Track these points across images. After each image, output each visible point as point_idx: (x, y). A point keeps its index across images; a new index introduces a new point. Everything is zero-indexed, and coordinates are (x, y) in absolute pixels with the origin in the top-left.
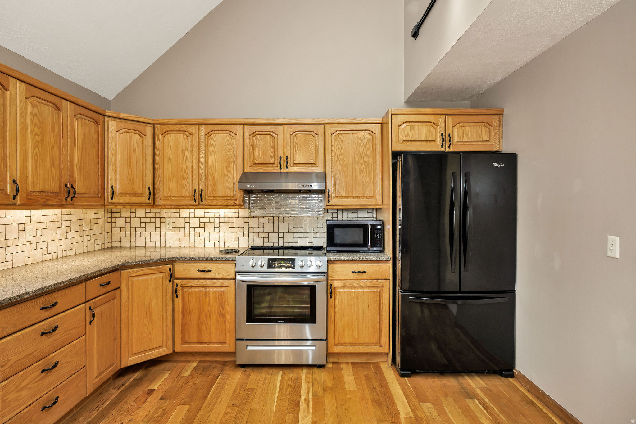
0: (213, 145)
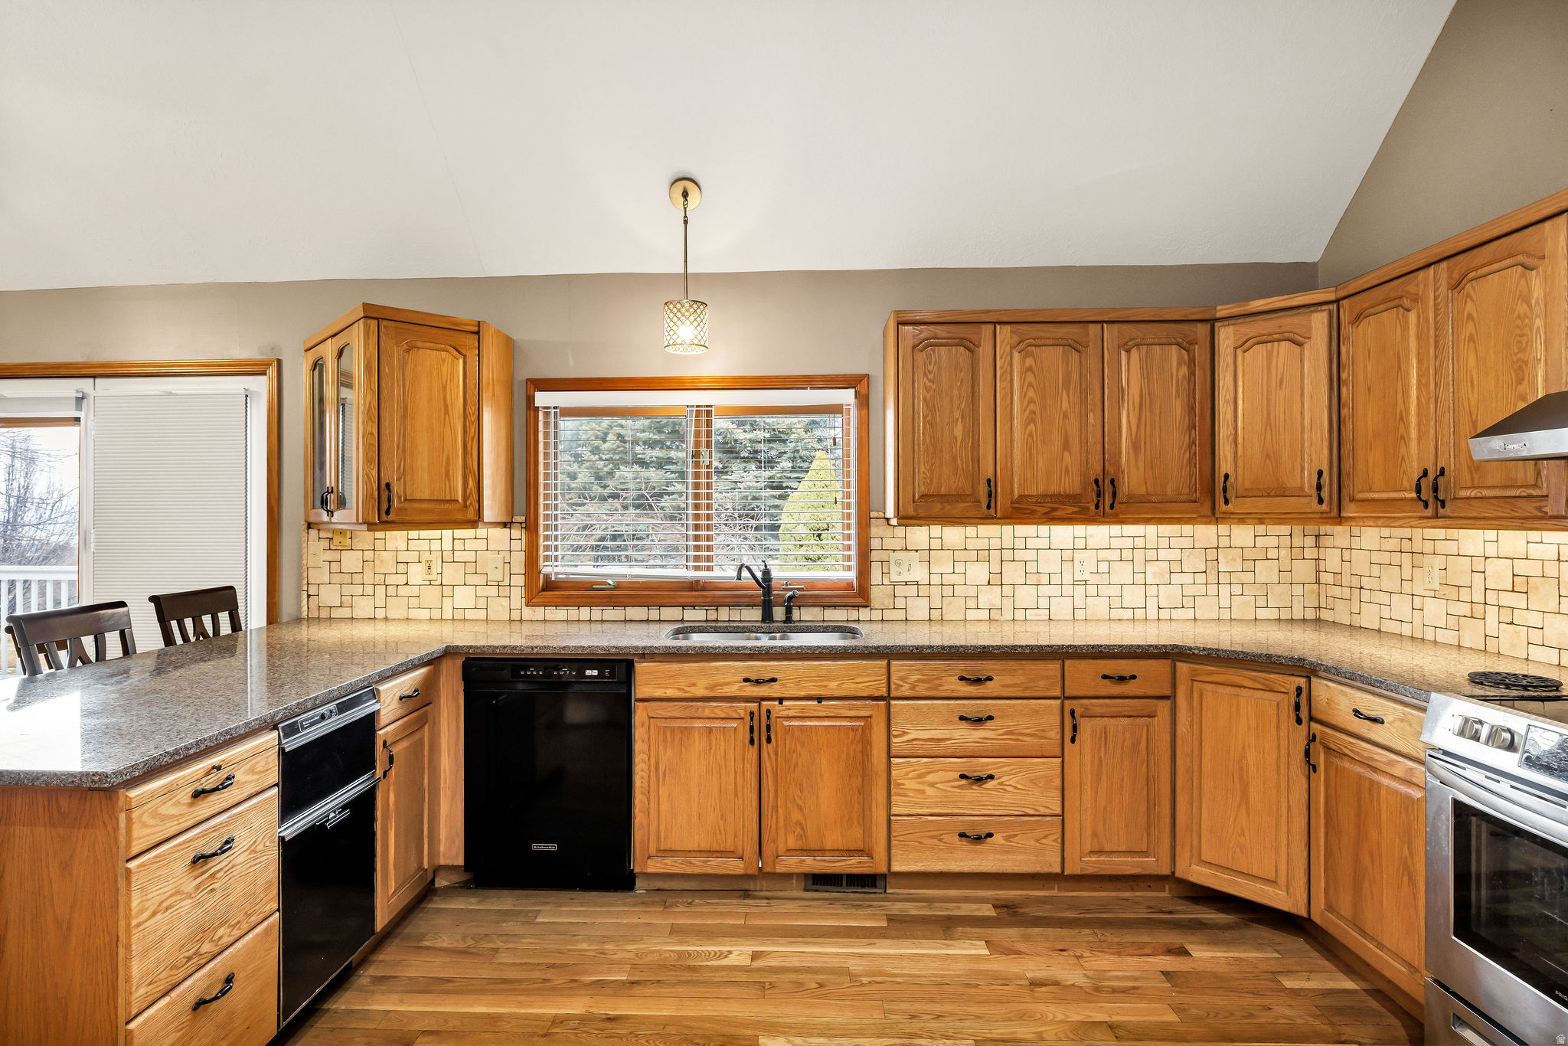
0: (1470, 316)
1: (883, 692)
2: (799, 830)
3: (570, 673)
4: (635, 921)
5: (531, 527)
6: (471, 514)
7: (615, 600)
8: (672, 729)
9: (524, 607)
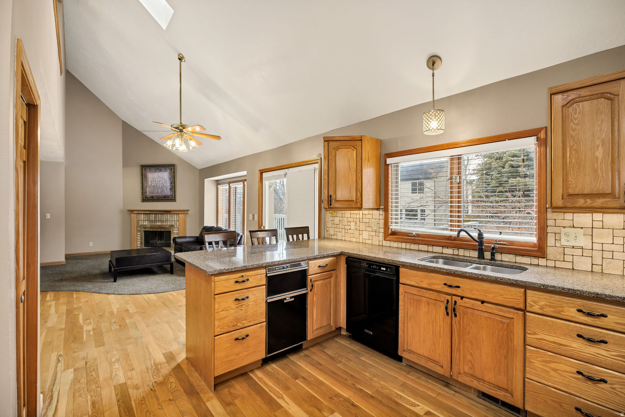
1: (522, 306)
2: (470, 365)
3: (376, 267)
4: (392, 374)
5: (386, 210)
6: (359, 205)
7: (415, 241)
8: (413, 299)
9: (383, 240)
